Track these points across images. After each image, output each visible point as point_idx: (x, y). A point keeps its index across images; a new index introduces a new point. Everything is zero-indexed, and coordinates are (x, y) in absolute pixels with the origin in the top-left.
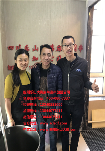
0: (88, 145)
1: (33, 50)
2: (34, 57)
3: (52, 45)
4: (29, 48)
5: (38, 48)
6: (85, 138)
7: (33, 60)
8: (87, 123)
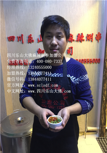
2: (39, 49)
4: (33, 39)
8: (104, 129)
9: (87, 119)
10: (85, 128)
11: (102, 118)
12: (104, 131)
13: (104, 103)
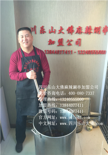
0: (106, 137)
1: (50, 32)
2: (50, 40)
3: (72, 26)
4: (45, 30)
5: (55, 30)
6: (103, 129)
7: (49, 44)
8: (105, 115)
9: (90, 105)
10: (88, 112)
11: (104, 104)
12: (105, 117)
13: (106, 92)
